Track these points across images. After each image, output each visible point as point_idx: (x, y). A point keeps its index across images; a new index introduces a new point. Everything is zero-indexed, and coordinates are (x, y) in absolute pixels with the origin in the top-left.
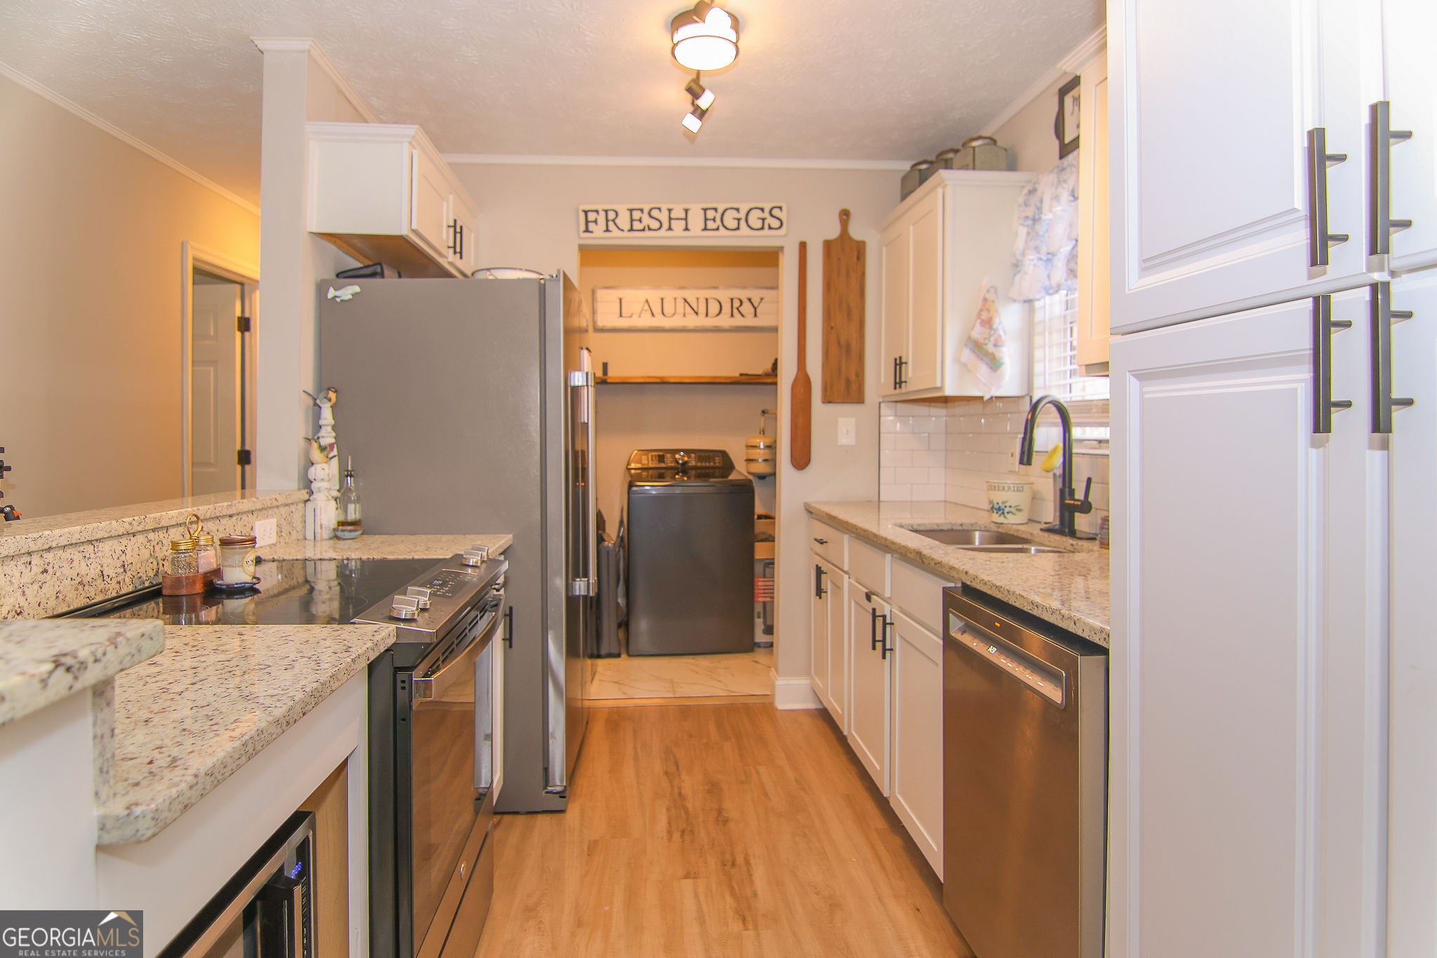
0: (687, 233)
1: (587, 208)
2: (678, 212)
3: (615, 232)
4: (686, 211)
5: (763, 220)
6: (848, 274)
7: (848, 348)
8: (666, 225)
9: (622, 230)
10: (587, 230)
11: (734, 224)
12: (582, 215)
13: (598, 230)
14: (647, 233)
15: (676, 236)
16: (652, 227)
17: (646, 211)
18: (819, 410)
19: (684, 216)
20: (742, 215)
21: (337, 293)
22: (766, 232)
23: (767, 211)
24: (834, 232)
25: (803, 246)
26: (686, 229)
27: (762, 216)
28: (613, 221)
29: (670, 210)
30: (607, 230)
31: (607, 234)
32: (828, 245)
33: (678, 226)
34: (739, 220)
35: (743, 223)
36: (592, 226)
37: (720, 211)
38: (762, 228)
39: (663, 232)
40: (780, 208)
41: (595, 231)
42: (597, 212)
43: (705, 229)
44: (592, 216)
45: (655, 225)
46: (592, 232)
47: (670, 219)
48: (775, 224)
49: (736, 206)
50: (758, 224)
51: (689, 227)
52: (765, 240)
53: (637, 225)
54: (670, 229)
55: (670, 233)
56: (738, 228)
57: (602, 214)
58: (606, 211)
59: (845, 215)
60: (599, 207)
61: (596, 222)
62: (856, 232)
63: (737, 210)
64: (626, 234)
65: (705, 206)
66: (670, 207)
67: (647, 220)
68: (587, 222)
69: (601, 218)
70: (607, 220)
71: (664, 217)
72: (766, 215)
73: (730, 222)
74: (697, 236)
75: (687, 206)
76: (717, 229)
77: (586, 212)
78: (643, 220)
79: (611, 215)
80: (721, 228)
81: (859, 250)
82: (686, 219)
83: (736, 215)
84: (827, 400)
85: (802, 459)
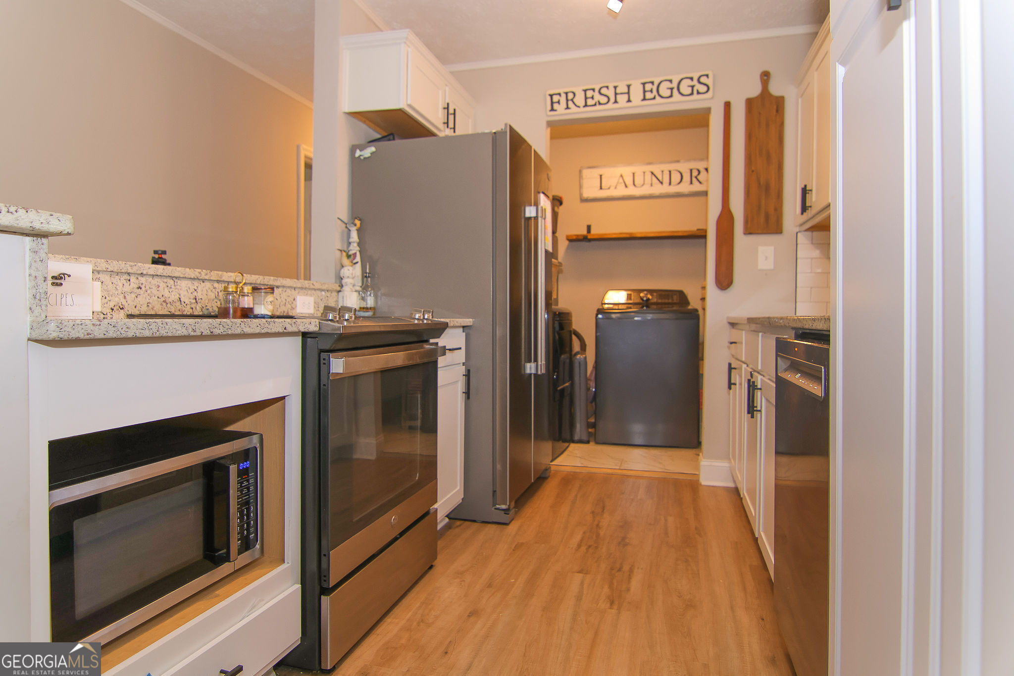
0: (629, 104)
1: (552, 92)
2: (622, 88)
3: (573, 109)
4: (629, 86)
5: (693, 87)
6: (767, 125)
7: (767, 188)
8: (612, 99)
9: (579, 107)
10: (552, 110)
11: (668, 93)
12: (549, 98)
13: (560, 108)
14: (598, 107)
15: (622, 107)
16: (602, 102)
17: (597, 90)
18: (741, 240)
19: (626, 91)
20: (675, 85)
22: (695, 96)
23: (695, 79)
24: (755, 90)
25: (727, 105)
26: (629, 101)
27: (691, 83)
28: (572, 100)
29: (615, 87)
30: (568, 108)
31: (568, 111)
32: (750, 102)
33: (622, 99)
34: (672, 89)
35: (675, 91)
36: (556, 106)
37: (656, 84)
38: (692, 94)
39: (610, 105)
40: (707, 76)
41: (558, 110)
42: (560, 94)
43: (644, 99)
44: (556, 98)
45: (603, 100)
46: (556, 110)
47: (616, 94)
48: (703, 89)
49: (669, 78)
50: (689, 91)
51: (631, 99)
52: (695, 103)
53: (590, 102)
54: (616, 102)
55: (616, 105)
56: (671, 96)
57: (564, 96)
58: (566, 94)
59: (766, 76)
60: (561, 91)
61: (559, 102)
62: (775, 89)
63: (671, 81)
64: (582, 109)
65: (644, 81)
66: (616, 84)
67: (598, 97)
68: (552, 103)
69: (563, 99)
70: (567, 100)
71: (610, 93)
72: (695, 82)
73: (665, 92)
74: (637, 105)
75: (628, 83)
76: (654, 98)
77: (551, 96)
78: (595, 97)
79: (570, 96)
80: (657, 97)
81: (779, 104)
82: (628, 93)
83: (670, 86)
84: (748, 231)
85: (725, 281)
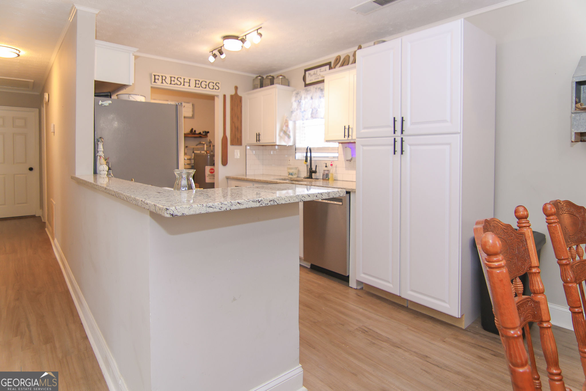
0: (189, 87)
1: (155, 74)
2: (187, 80)
3: (165, 84)
4: (190, 80)
5: (214, 86)
6: (237, 106)
7: (238, 128)
8: (182, 84)
9: (167, 84)
10: (155, 82)
11: (205, 86)
12: (153, 77)
13: (159, 82)
14: (176, 86)
15: (186, 88)
16: (178, 84)
17: (176, 78)
18: (230, 147)
19: (189, 82)
20: (207, 84)
21: (103, 103)
22: (214, 90)
23: (215, 83)
24: (233, 93)
25: (225, 96)
26: (189, 86)
27: (213, 85)
28: (165, 80)
29: (184, 79)
30: (162, 83)
31: (162, 84)
32: (232, 97)
33: (187, 85)
34: (206, 85)
35: (207, 86)
36: (156, 81)
37: (200, 82)
38: (213, 89)
39: (181, 86)
40: (219, 83)
41: (158, 83)
42: (159, 76)
43: (195, 87)
44: (157, 77)
45: (179, 83)
46: (156, 83)
47: (184, 82)
48: (217, 88)
49: (205, 81)
50: (212, 87)
51: (190, 85)
52: (208, 91)
53: (173, 82)
54: (184, 85)
55: (184, 87)
56: (206, 88)
57: (161, 77)
58: (162, 76)
59: (236, 88)
60: (160, 75)
61: (158, 79)
62: (240, 93)
63: (206, 82)
64: (169, 85)
65: (196, 79)
66: (184, 78)
67: (176, 81)
68: (155, 79)
69: (160, 78)
70: (162, 79)
71: (182, 81)
72: (214, 85)
73: (203, 85)
74: (192, 89)
75: (190, 79)
76: (199, 87)
77: (155, 76)
78: (175, 81)
79: (164, 78)
80: (200, 87)
81: (240, 99)
82: (189, 83)
83: (206, 84)
84: (232, 144)
85: (225, 162)
